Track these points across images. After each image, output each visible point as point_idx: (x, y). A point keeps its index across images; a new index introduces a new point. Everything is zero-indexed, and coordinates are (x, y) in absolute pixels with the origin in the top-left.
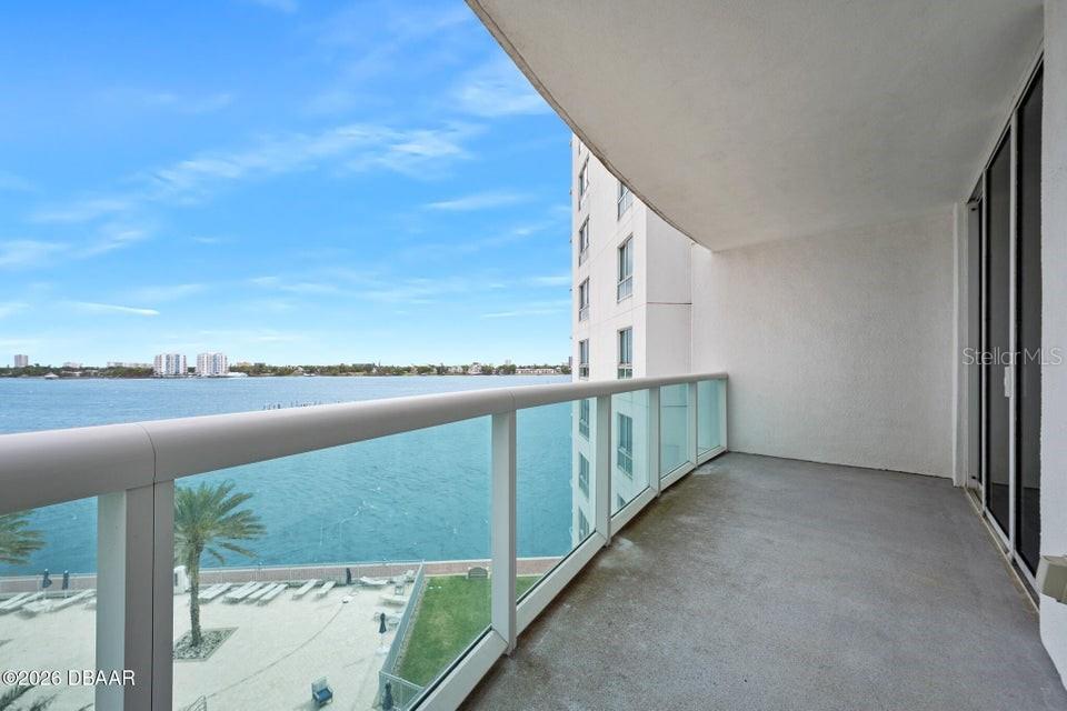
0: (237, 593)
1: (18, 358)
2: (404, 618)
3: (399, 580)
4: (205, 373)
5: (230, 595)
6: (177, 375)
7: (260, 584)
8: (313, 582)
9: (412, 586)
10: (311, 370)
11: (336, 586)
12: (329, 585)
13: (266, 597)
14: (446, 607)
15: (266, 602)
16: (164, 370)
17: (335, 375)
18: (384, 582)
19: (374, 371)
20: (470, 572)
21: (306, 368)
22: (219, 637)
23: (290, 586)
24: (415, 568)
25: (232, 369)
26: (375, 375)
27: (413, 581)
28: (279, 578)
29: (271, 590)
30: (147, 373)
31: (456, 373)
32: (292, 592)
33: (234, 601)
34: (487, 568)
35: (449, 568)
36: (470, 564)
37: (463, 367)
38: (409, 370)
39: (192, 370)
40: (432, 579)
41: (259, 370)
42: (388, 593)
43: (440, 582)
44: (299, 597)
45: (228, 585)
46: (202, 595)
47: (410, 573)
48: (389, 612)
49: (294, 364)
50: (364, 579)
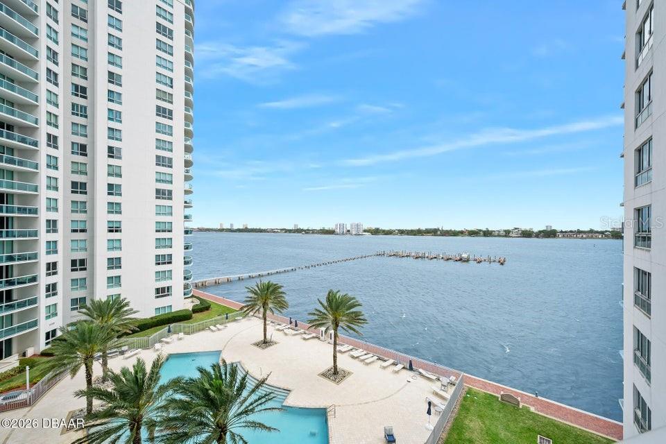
0: (355, 353)
1: (295, 225)
2: (445, 409)
3: (445, 380)
4: (354, 233)
5: (352, 353)
6: (343, 234)
7: (365, 352)
8: (391, 361)
9: (454, 388)
10: (402, 232)
11: (404, 368)
12: (400, 366)
13: (367, 361)
14: (480, 417)
15: (367, 364)
16: (338, 231)
17: (415, 235)
18: (434, 378)
19: (439, 233)
20: (502, 396)
21: (399, 230)
22: (345, 375)
23: (379, 359)
24: (457, 376)
25: (365, 231)
26: (440, 236)
27: (454, 385)
28: (375, 352)
29: (370, 358)
30: (331, 232)
31: (499, 236)
32: (380, 362)
33: (353, 357)
34: (519, 399)
35: (485, 385)
36: (503, 389)
37: (505, 231)
38: (461, 233)
39: (349, 231)
40: (470, 389)
41: (376, 232)
42: (436, 387)
43: (476, 394)
44: (384, 368)
45: (351, 347)
46: (338, 348)
47: (453, 378)
48: (435, 400)
49: (393, 228)
50: (421, 370)
